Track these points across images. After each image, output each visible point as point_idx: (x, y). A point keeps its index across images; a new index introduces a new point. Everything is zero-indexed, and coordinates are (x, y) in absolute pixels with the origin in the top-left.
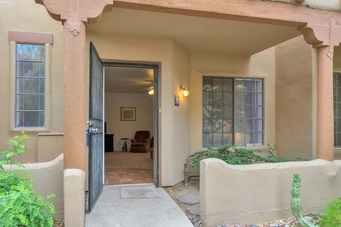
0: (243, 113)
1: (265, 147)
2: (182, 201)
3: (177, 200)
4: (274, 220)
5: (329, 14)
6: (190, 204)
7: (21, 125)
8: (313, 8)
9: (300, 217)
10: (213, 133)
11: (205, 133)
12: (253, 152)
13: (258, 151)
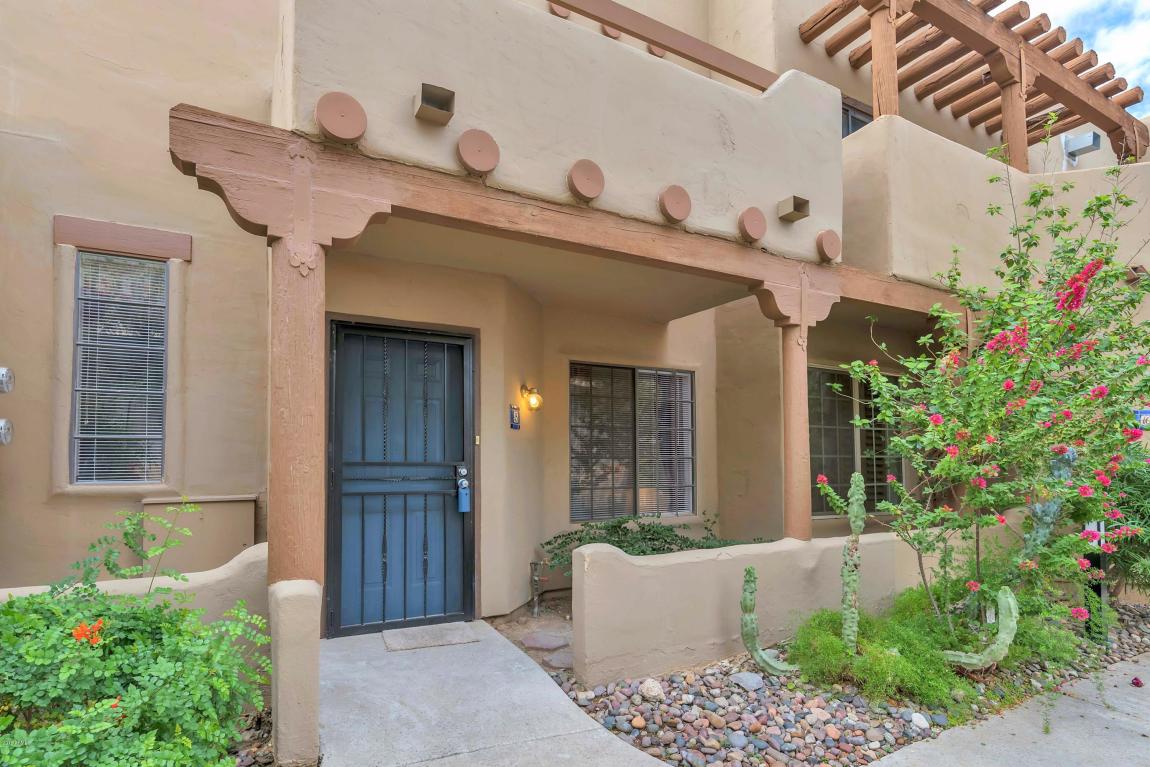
0: (654, 441)
1: (698, 518)
2: (532, 644)
3: (520, 644)
4: (713, 661)
5: (800, 268)
6: (548, 650)
7: (85, 476)
8: (772, 254)
9: (756, 650)
10: (592, 489)
11: (575, 490)
12: (675, 529)
13: (685, 526)
